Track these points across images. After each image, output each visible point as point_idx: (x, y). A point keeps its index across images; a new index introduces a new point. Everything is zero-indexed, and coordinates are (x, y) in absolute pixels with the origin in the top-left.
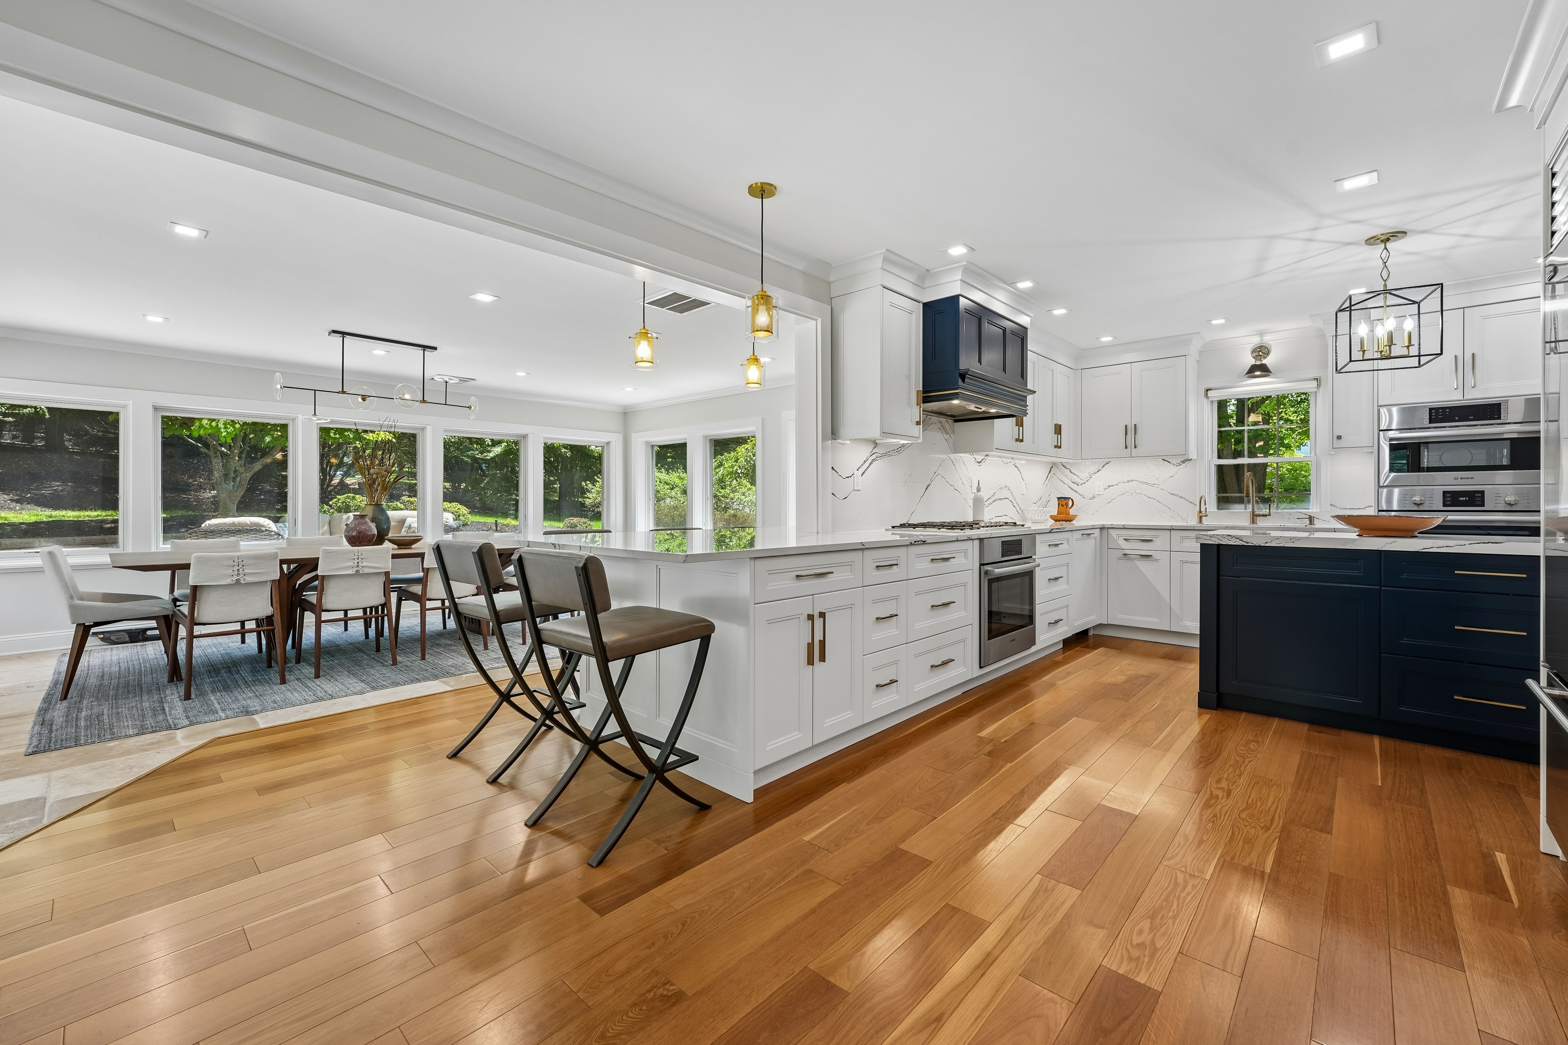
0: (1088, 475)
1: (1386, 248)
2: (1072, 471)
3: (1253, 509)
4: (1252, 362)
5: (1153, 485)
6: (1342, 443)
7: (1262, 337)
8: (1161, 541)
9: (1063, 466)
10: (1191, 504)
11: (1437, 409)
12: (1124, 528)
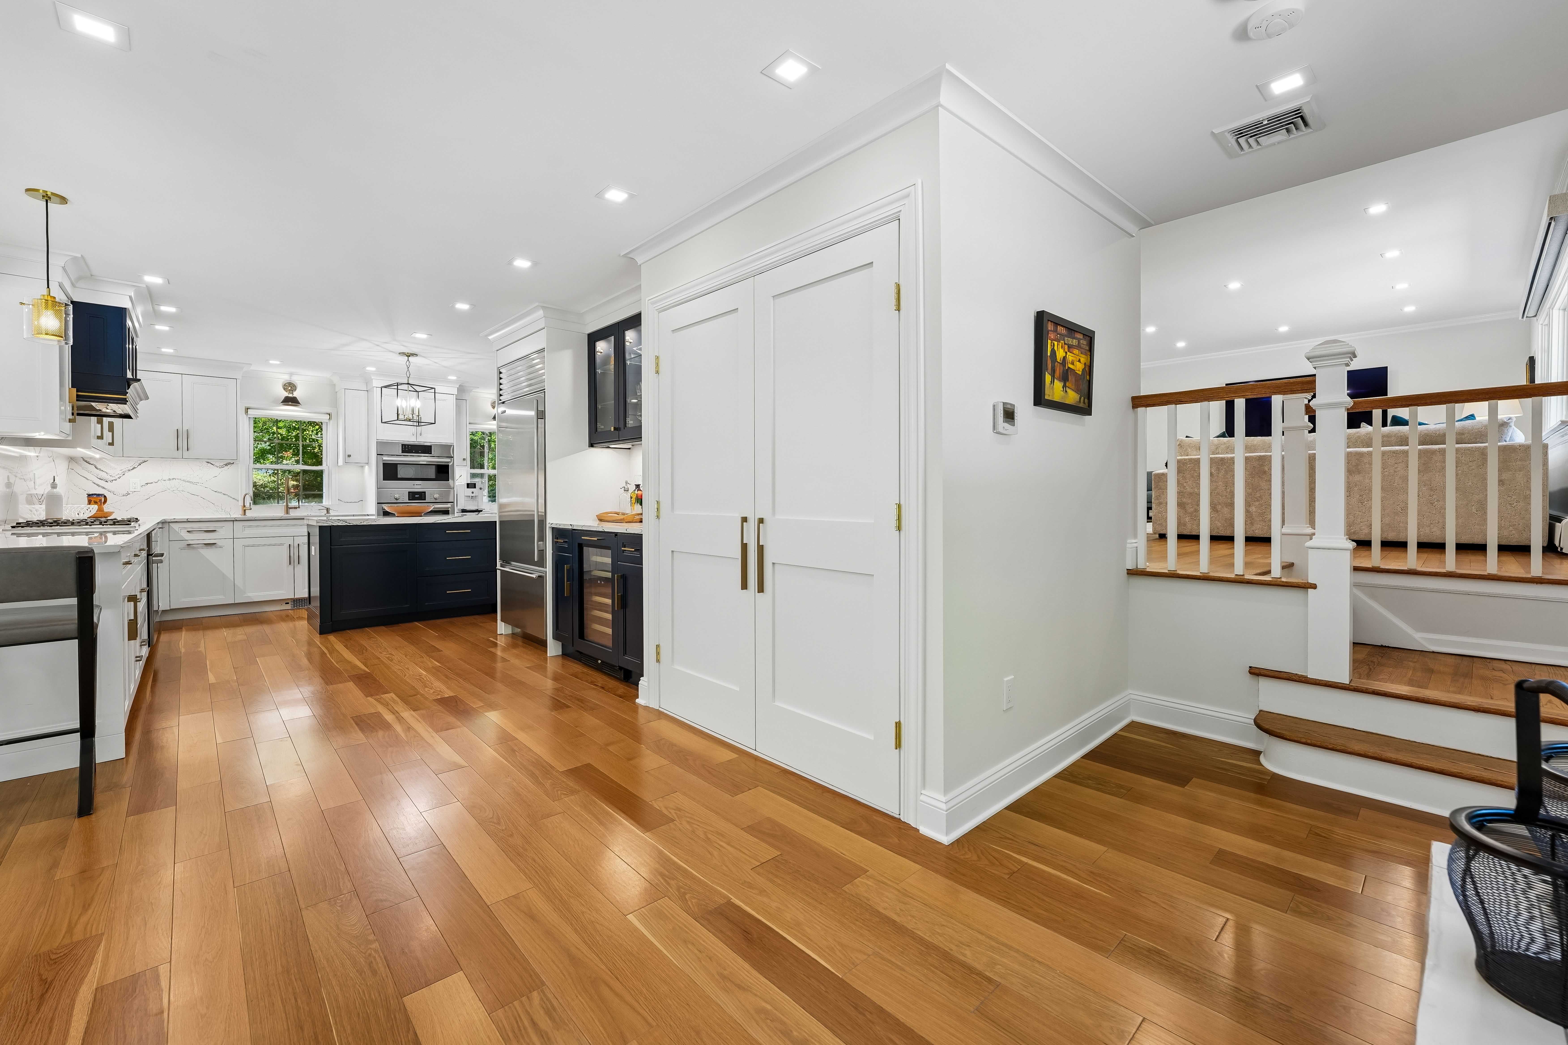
0: (120, 472)
1: (408, 360)
2: (99, 467)
3: (287, 504)
4: (286, 394)
5: (196, 484)
6: (351, 460)
7: (291, 376)
8: (224, 531)
9: (86, 461)
10: (234, 500)
11: (405, 445)
12: (188, 521)
